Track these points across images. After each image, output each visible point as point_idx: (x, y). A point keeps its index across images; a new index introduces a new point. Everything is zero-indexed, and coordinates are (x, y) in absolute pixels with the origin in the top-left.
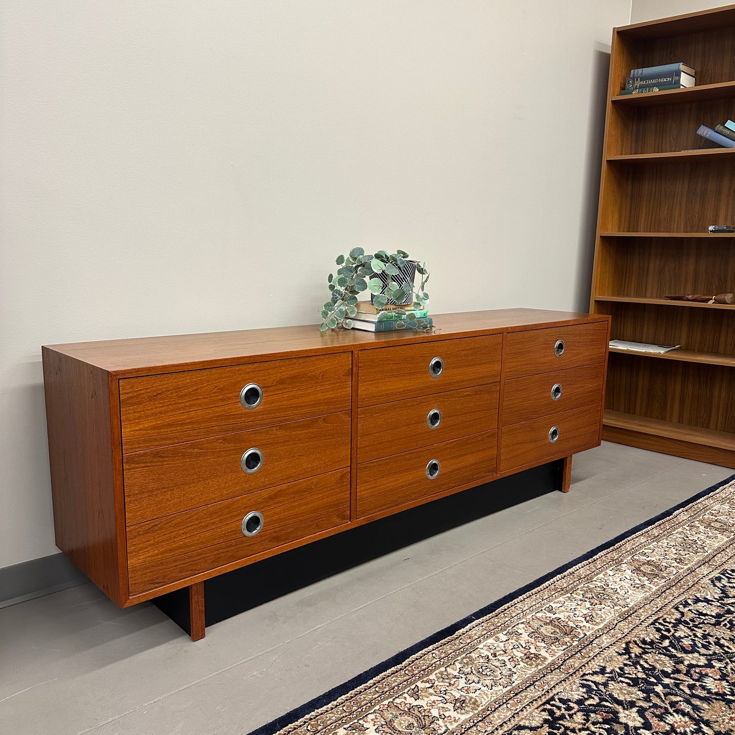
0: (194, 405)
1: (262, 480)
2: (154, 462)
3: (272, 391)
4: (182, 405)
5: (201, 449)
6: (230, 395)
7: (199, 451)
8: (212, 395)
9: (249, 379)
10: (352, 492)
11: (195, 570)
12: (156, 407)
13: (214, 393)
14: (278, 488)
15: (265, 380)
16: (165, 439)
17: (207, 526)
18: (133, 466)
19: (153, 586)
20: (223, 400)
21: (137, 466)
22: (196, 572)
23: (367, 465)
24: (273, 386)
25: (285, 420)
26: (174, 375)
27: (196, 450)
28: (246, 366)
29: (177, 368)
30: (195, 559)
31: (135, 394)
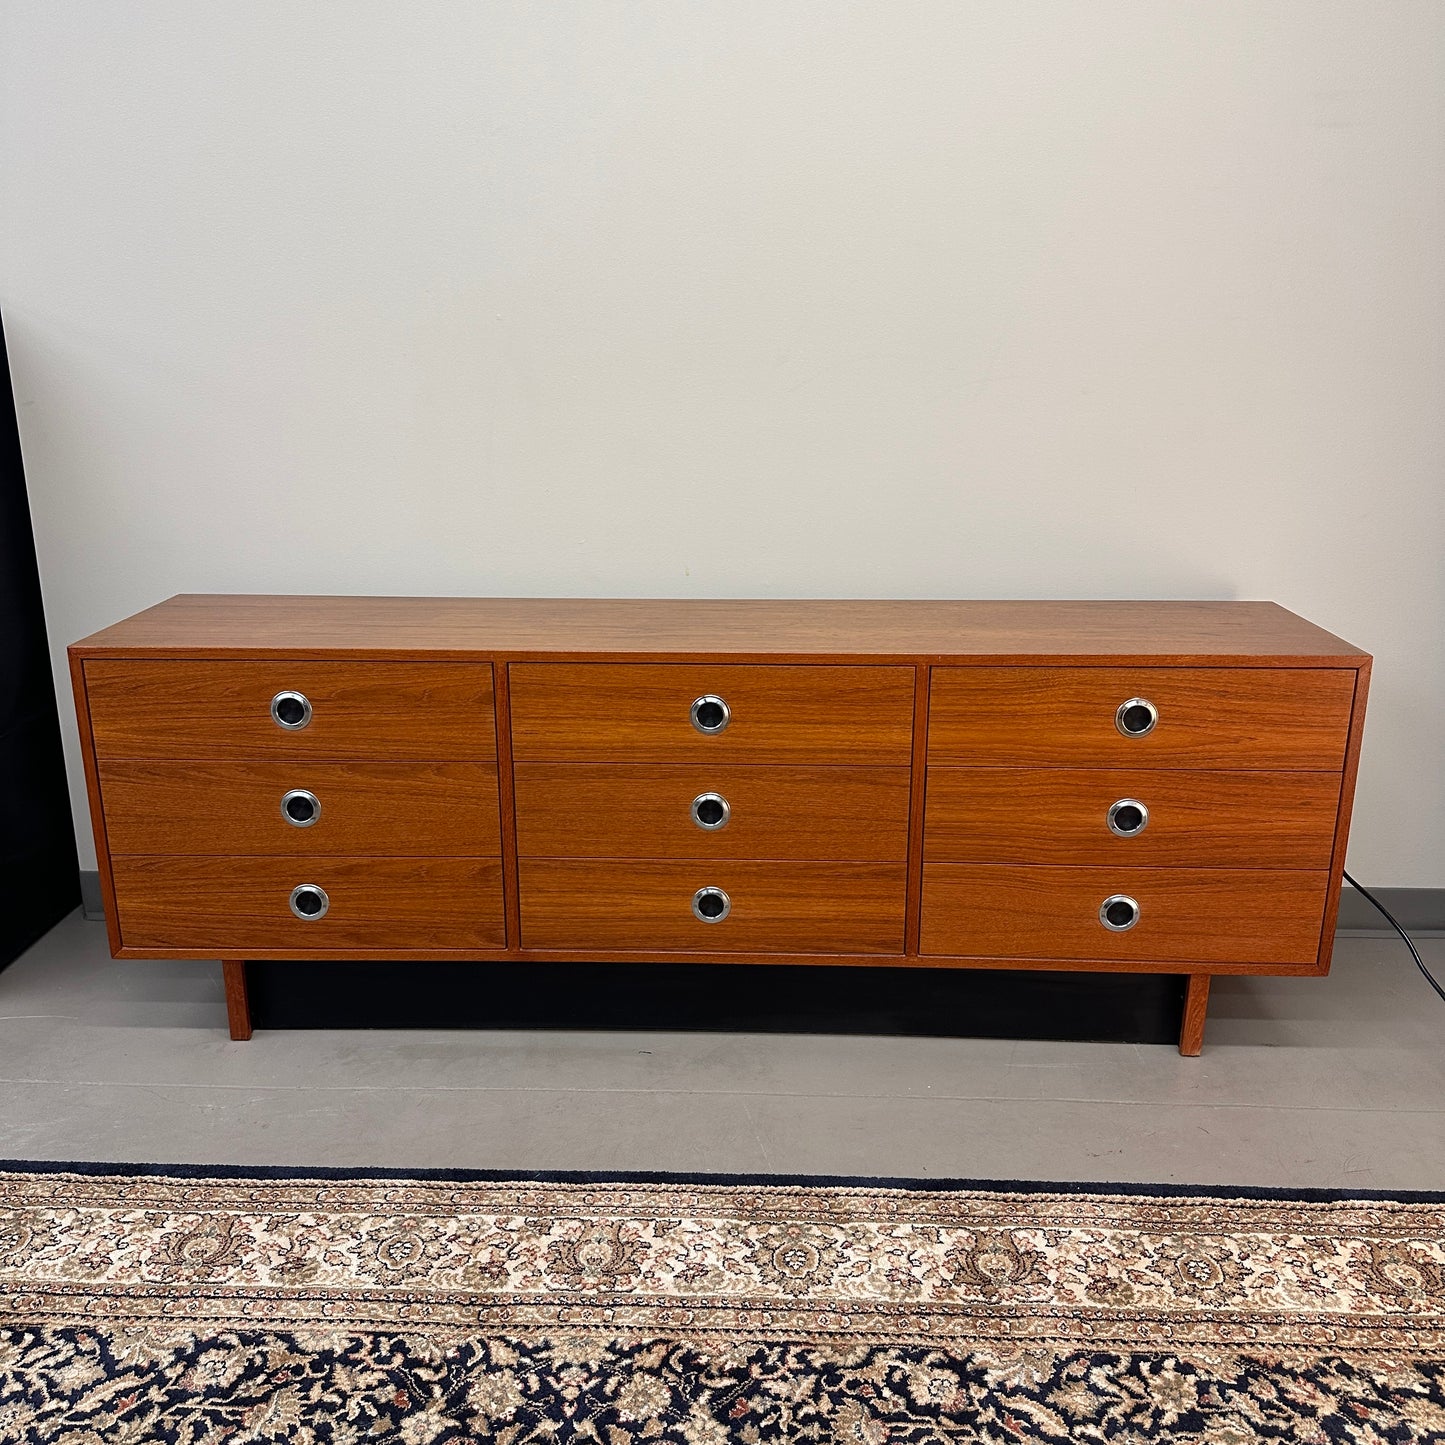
0: (196, 710)
1: (322, 840)
2: (141, 778)
3: (329, 709)
4: (176, 707)
5: (211, 774)
6: (253, 704)
7: (208, 777)
8: (223, 700)
9: (286, 684)
10: (508, 899)
11: (218, 942)
12: (138, 705)
13: (226, 696)
14: (354, 861)
15: (314, 689)
16: (154, 750)
17: (232, 885)
18: (111, 777)
19: (153, 943)
20: (240, 709)
21: (117, 778)
22: (219, 945)
23: (539, 863)
24: (330, 701)
25: (358, 757)
26: (161, 663)
27: (202, 775)
28: (277, 664)
29: (162, 654)
30: (215, 926)
31: (107, 682)
